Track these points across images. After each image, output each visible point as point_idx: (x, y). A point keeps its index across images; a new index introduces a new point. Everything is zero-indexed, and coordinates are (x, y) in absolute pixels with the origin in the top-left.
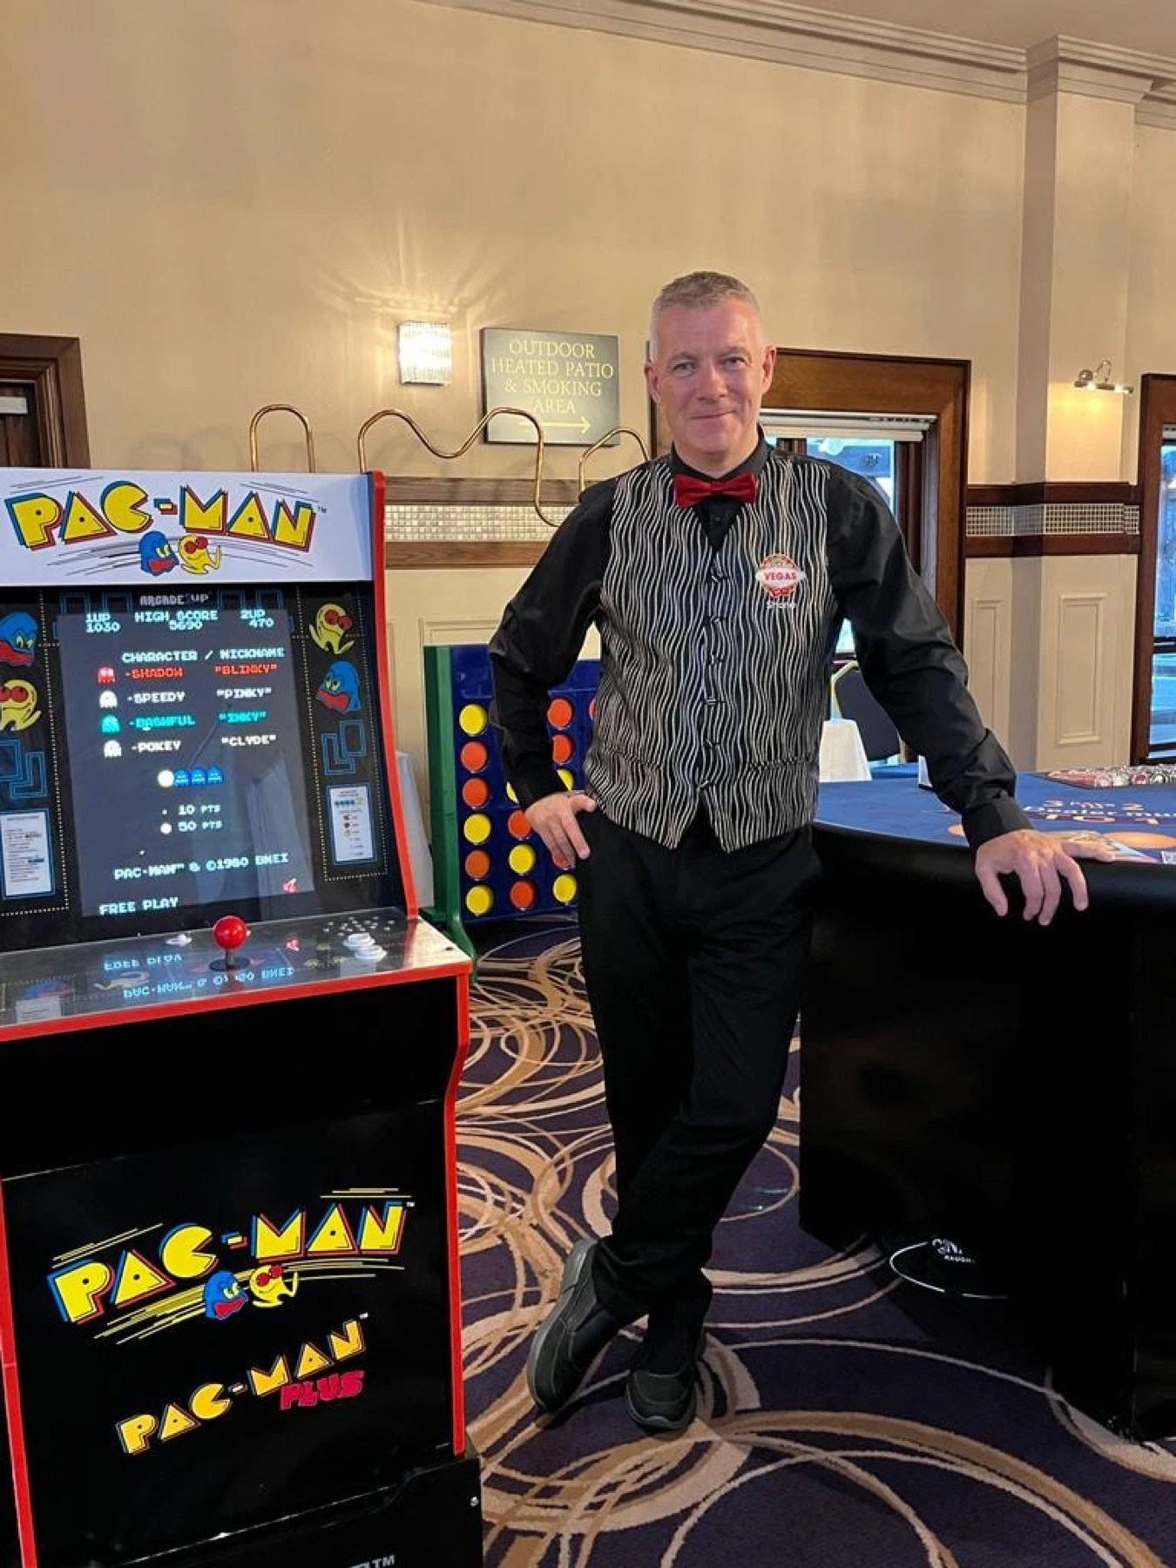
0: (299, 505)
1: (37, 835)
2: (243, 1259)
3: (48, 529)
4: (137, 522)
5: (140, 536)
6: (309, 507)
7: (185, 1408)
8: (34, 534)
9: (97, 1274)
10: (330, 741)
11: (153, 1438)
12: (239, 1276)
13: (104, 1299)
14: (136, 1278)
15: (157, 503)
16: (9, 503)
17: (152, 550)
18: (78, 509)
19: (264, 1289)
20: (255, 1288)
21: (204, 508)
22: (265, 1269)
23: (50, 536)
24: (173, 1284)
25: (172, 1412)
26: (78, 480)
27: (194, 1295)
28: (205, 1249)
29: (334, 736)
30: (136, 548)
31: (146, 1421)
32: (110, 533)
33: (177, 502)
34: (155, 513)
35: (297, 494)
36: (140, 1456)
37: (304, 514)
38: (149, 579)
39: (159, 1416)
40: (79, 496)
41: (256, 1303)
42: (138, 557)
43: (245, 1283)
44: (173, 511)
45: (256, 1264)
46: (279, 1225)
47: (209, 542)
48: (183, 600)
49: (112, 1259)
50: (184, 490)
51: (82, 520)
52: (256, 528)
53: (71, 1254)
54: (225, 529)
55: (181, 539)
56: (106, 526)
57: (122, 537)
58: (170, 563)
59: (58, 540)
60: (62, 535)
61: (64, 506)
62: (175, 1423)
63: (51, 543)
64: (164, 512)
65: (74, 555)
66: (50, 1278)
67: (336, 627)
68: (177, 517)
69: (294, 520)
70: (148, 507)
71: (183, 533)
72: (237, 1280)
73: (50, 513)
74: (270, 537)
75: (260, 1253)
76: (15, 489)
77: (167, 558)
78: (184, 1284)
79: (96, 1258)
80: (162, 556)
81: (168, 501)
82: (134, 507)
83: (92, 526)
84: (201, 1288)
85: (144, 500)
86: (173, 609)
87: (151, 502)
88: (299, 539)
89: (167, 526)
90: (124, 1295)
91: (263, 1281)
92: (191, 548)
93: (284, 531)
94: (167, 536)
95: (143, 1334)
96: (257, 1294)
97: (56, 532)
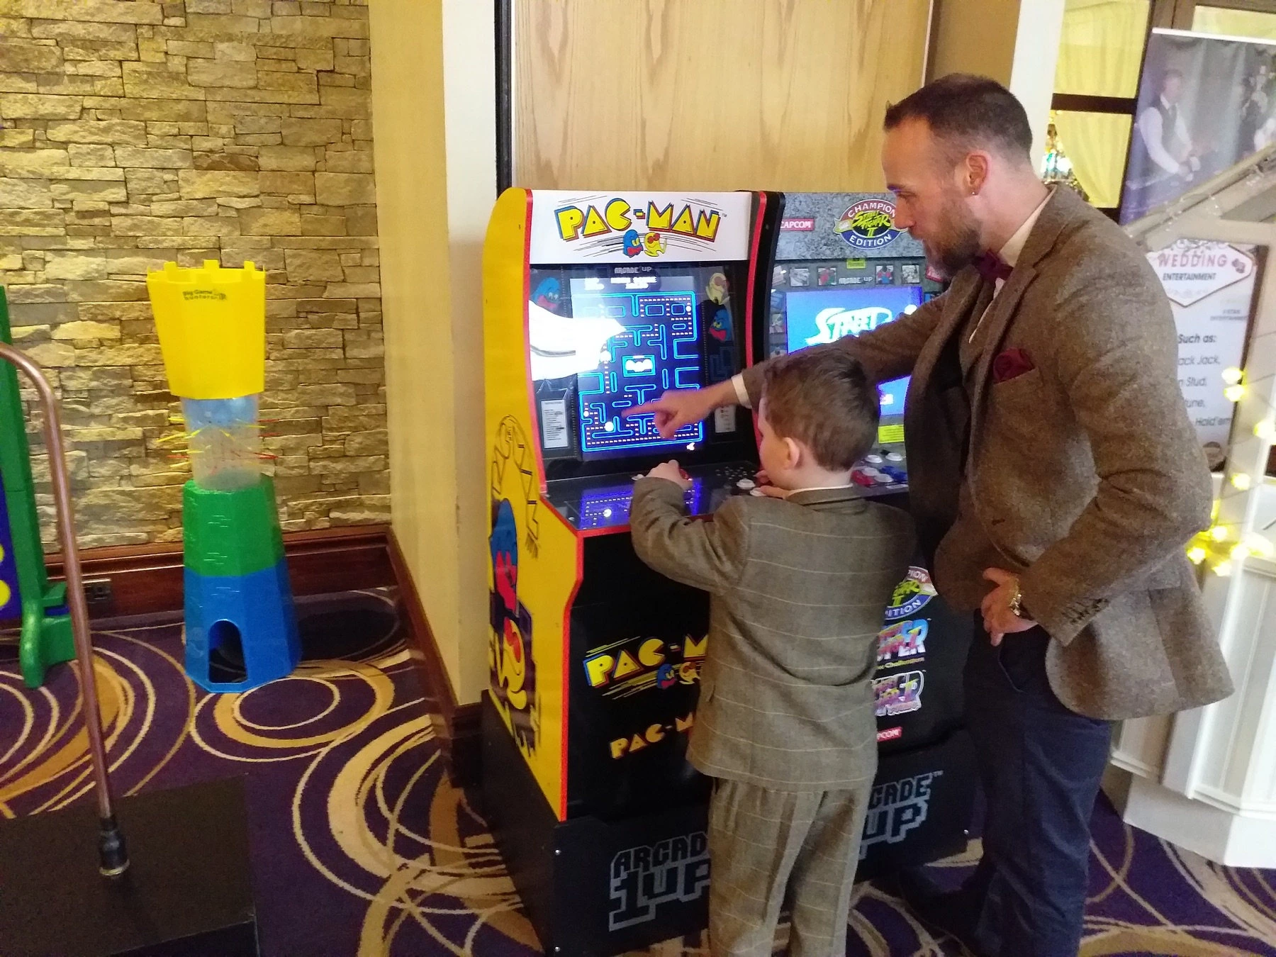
0: (713, 212)
1: (561, 413)
2: (678, 658)
3: (576, 228)
4: (623, 223)
5: (623, 233)
6: (717, 213)
7: (643, 736)
8: (568, 232)
9: (607, 661)
10: (714, 360)
11: (625, 751)
12: (674, 667)
13: (609, 675)
14: (625, 665)
15: (636, 211)
16: (557, 212)
17: (630, 243)
18: (593, 215)
19: (686, 674)
20: (682, 674)
21: (660, 215)
22: (688, 664)
23: (576, 233)
24: (642, 669)
25: (637, 738)
26: (592, 198)
27: (651, 676)
28: (659, 651)
29: (716, 357)
30: (622, 240)
31: (623, 742)
32: (609, 231)
33: (645, 211)
34: (633, 218)
35: (712, 206)
36: (619, 760)
37: (715, 217)
38: (627, 260)
39: (630, 740)
40: (593, 207)
41: (682, 682)
42: (621, 246)
43: (677, 671)
44: (642, 217)
45: (683, 660)
46: (697, 641)
47: (661, 236)
48: (638, 270)
49: (614, 654)
50: (651, 203)
51: (594, 222)
52: (687, 228)
53: (595, 650)
54: (670, 229)
55: (646, 234)
56: (607, 227)
57: (615, 234)
58: (638, 250)
59: (580, 235)
60: (583, 232)
61: (585, 214)
62: (637, 743)
63: (576, 237)
64: (639, 217)
65: (589, 245)
66: (584, 662)
67: (720, 288)
68: (645, 221)
69: (708, 222)
70: (630, 215)
71: (647, 230)
72: (673, 669)
73: (578, 219)
74: (694, 233)
75: (686, 655)
76: (560, 204)
77: (637, 247)
78: (647, 669)
79: (607, 653)
80: (635, 245)
81: (640, 211)
82: (622, 215)
83: (600, 227)
84: (655, 672)
85: (628, 210)
86: (632, 276)
87: (632, 211)
88: (709, 233)
89: (639, 226)
90: (618, 674)
91: (686, 670)
92: (651, 240)
93: (704, 230)
94: (639, 232)
95: (625, 695)
96: (682, 677)
97: (580, 230)
